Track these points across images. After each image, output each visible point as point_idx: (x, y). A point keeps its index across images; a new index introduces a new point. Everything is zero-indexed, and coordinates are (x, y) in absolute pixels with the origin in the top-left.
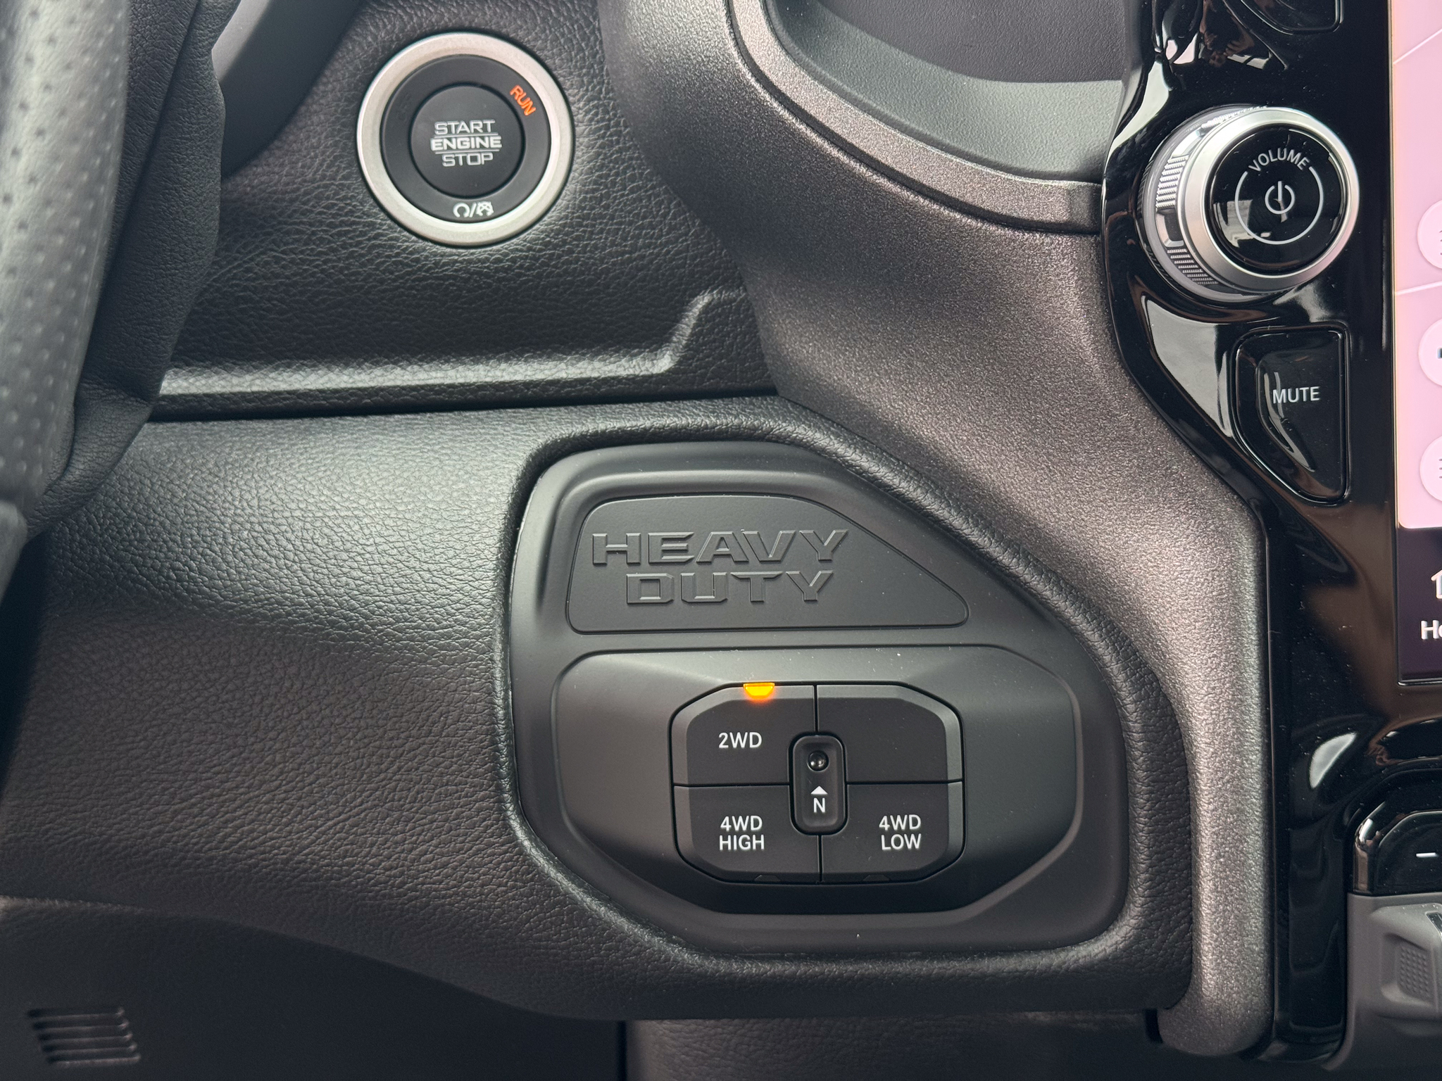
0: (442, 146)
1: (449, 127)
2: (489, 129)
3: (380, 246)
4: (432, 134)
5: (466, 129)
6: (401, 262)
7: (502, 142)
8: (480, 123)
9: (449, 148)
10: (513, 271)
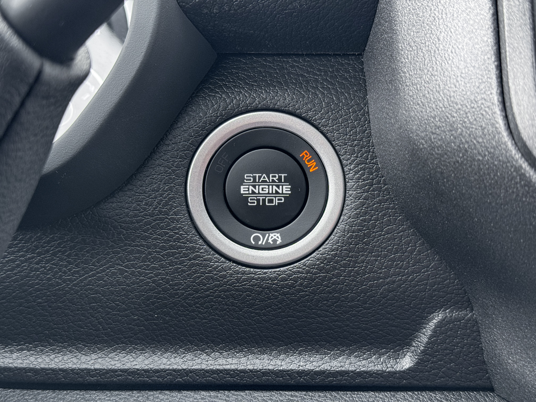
0: (248, 190)
1: (254, 178)
2: (283, 181)
3: (198, 265)
4: (242, 182)
5: (267, 179)
6: (212, 278)
7: (291, 189)
8: (277, 175)
9: (253, 193)
10: (295, 287)
